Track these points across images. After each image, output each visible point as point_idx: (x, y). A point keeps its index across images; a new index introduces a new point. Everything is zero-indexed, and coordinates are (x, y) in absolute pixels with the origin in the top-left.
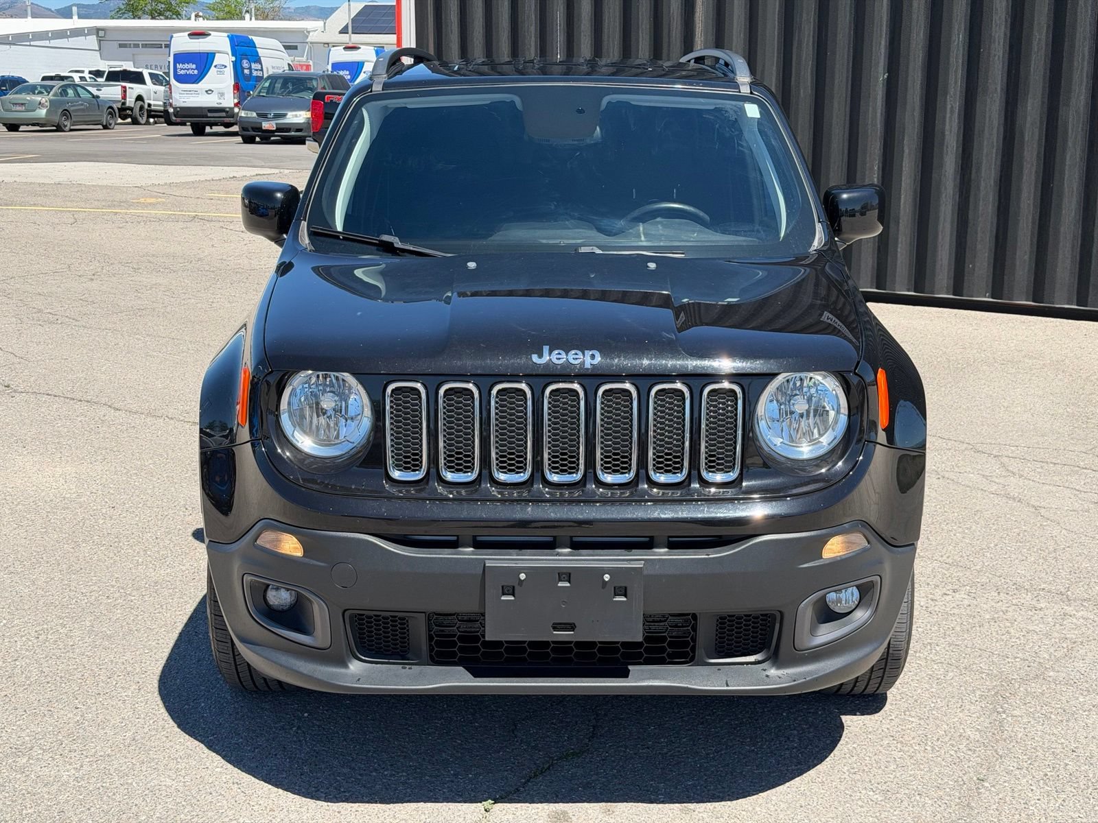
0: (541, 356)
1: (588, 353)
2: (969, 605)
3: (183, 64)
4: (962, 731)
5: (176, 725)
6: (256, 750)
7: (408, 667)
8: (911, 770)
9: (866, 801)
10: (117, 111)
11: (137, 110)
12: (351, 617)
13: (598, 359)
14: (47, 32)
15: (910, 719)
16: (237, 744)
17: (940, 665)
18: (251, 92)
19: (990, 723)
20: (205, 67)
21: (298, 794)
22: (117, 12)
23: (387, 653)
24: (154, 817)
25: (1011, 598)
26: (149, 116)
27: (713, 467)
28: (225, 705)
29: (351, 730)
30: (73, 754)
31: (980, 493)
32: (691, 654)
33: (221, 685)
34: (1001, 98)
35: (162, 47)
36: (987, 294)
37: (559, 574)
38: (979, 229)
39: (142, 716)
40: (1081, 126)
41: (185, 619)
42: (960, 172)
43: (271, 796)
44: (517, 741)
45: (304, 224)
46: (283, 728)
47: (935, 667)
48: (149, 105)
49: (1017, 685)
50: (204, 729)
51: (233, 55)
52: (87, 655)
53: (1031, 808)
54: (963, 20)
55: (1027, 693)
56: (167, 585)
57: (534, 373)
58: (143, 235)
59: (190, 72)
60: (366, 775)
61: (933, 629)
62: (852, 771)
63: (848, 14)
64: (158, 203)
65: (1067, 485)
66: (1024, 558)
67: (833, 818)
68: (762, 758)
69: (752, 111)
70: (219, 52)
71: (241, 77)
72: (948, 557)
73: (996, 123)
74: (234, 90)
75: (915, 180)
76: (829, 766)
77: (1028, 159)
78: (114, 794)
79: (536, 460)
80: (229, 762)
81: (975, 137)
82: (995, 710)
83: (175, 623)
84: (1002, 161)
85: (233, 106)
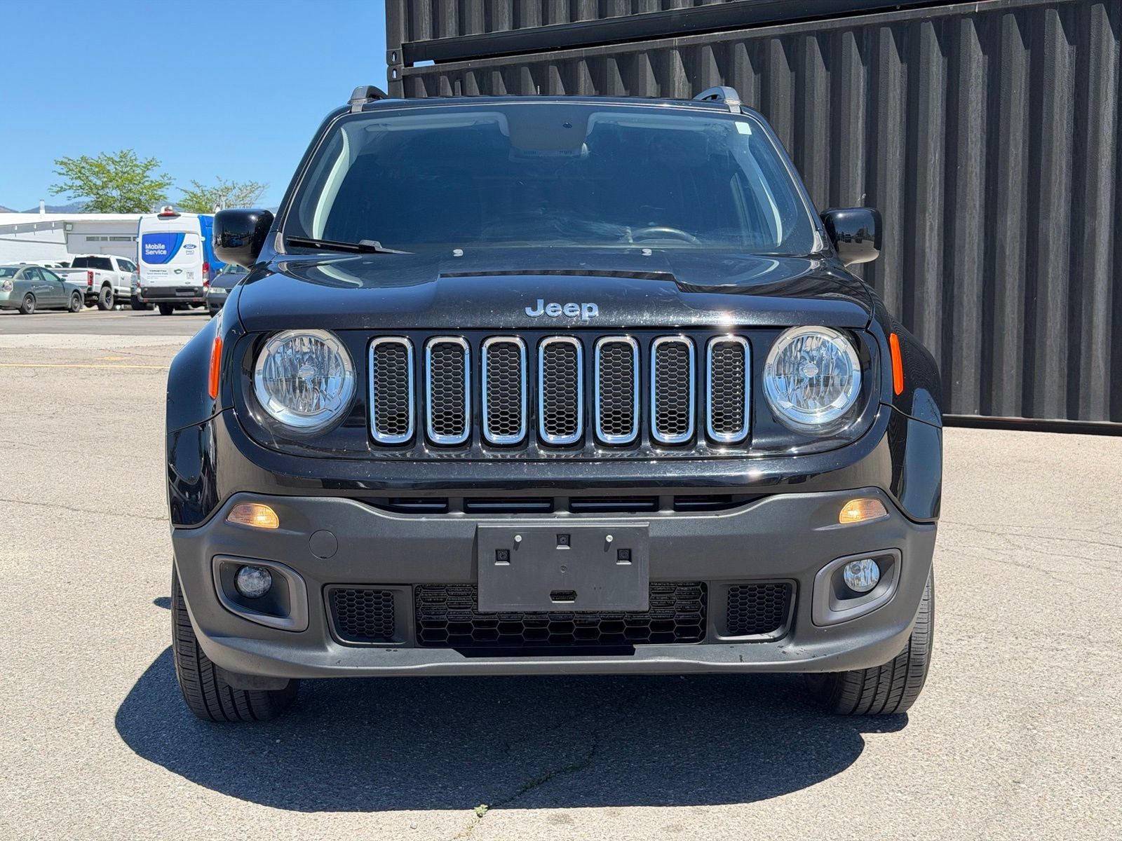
0: (535, 309)
1: (585, 306)
2: (987, 648)
3: (151, 244)
4: (991, 744)
5: (134, 752)
6: (223, 771)
7: (392, 649)
8: (941, 776)
9: (894, 801)
10: (83, 295)
11: (103, 296)
12: (331, 594)
13: (596, 313)
14: (13, 226)
15: (935, 735)
16: (203, 766)
17: (961, 693)
18: (221, 270)
19: (1021, 737)
20: (175, 246)
21: (269, 806)
22: (86, 208)
23: (370, 635)
24: (109, 827)
25: (1030, 641)
26: (116, 303)
27: (721, 426)
28: (188, 735)
29: (328, 753)
30: (19, 777)
31: (987, 562)
32: (702, 631)
33: (184, 719)
34: (980, 213)
35: (130, 240)
36: (976, 411)
37: (557, 536)
38: (964, 345)
39: (97, 745)
40: (1061, 238)
41: (145, 668)
42: (942, 289)
43: (240, 807)
44: (510, 759)
45: (280, 236)
46: (253, 752)
47: (957, 694)
48: (116, 291)
49: (1045, 708)
50: (165, 754)
51: (202, 236)
52: (37, 698)
53: (1074, 804)
54: (939, 139)
55: (1057, 714)
56: (126, 642)
57: (528, 326)
58: (106, 383)
59: (160, 252)
60: (345, 789)
61: (951, 666)
62: (877, 777)
63: (824, 138)
64: (122, 361)
65: (1076, 555)
66: (1040, 610)
67: (860, 815)
68: (778, 768)
69: (744, 128)
70: (189, 233)
71: (210, 256)
72: (960, 610)
73: (976, 239)
74: (203, 269)
75: (897, 298)
76: (851, 774)
77: (1011, 274)
78: (64, 809)
79: (531, 419)
80: (194, 781)
81: (956, 253)
82: (1025, 727)
83: (134, 671)
84: (984, 277)
85: (202, 285)
